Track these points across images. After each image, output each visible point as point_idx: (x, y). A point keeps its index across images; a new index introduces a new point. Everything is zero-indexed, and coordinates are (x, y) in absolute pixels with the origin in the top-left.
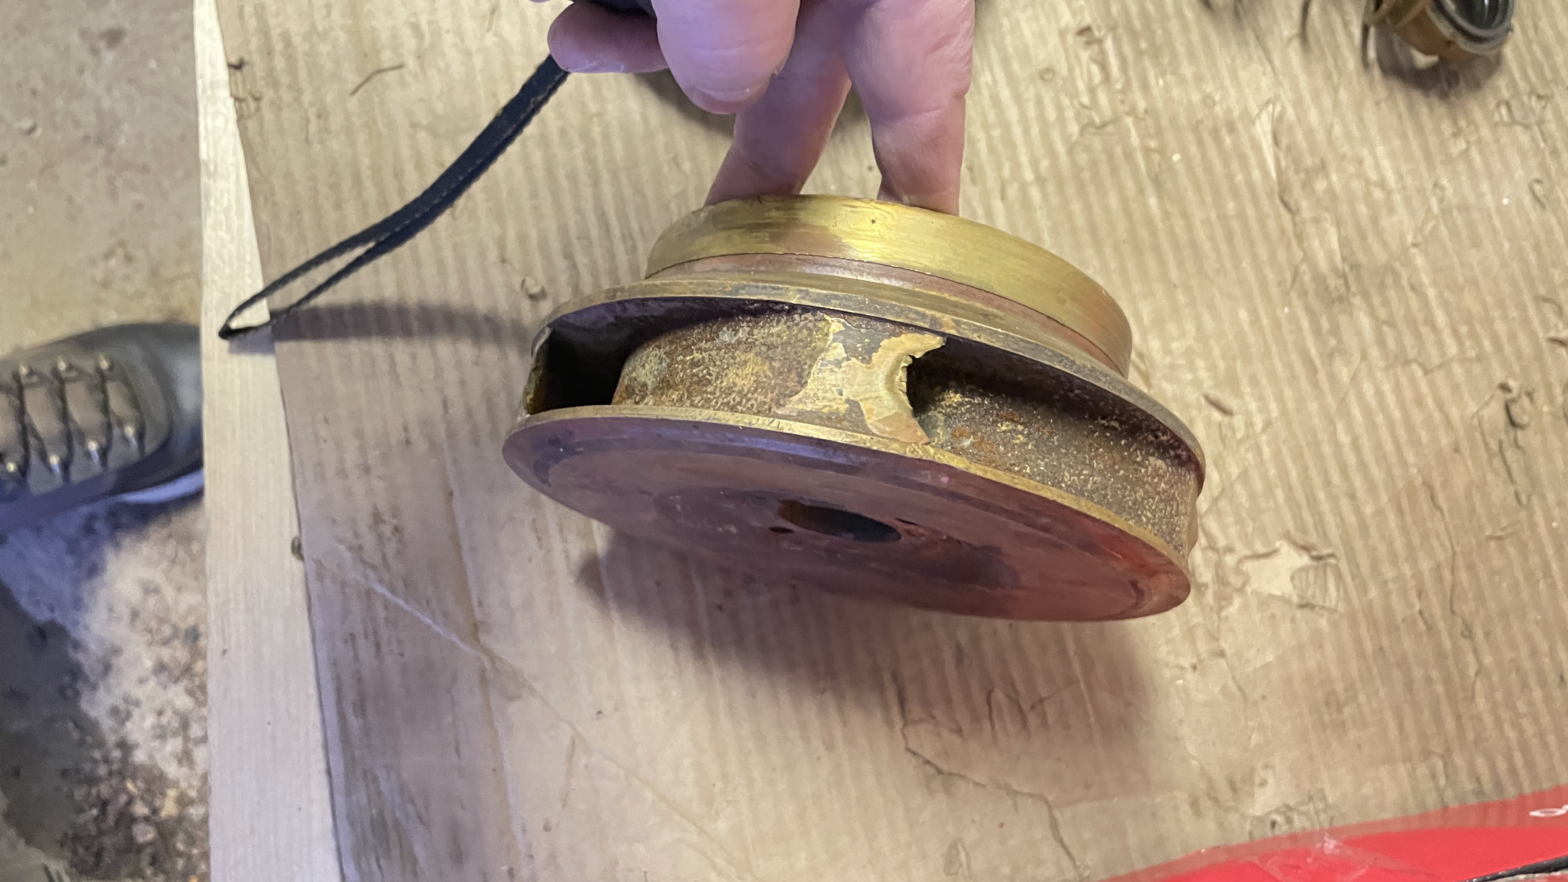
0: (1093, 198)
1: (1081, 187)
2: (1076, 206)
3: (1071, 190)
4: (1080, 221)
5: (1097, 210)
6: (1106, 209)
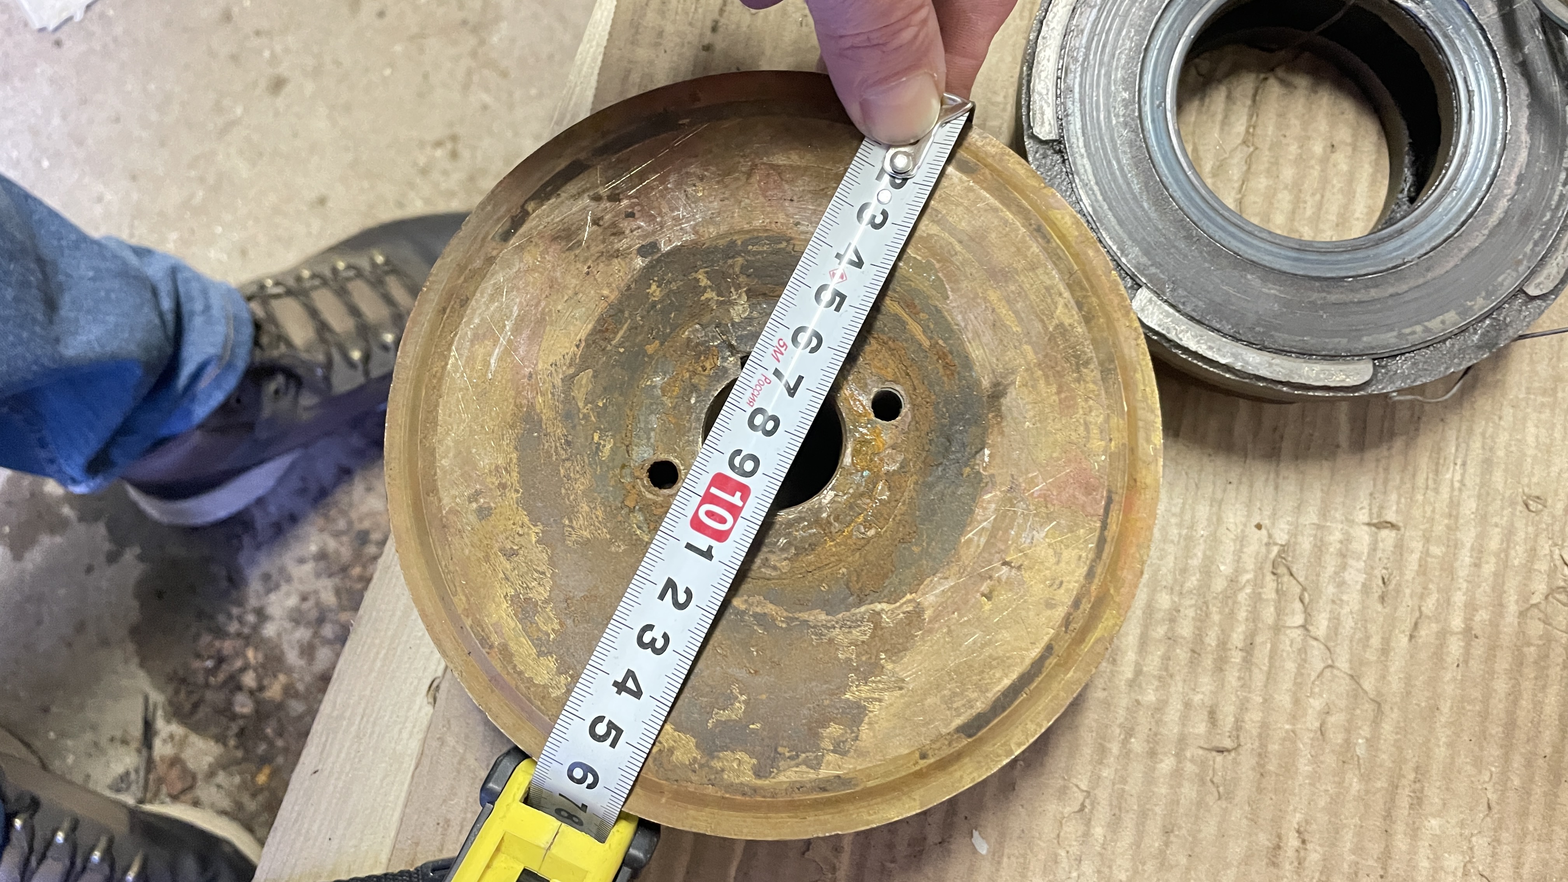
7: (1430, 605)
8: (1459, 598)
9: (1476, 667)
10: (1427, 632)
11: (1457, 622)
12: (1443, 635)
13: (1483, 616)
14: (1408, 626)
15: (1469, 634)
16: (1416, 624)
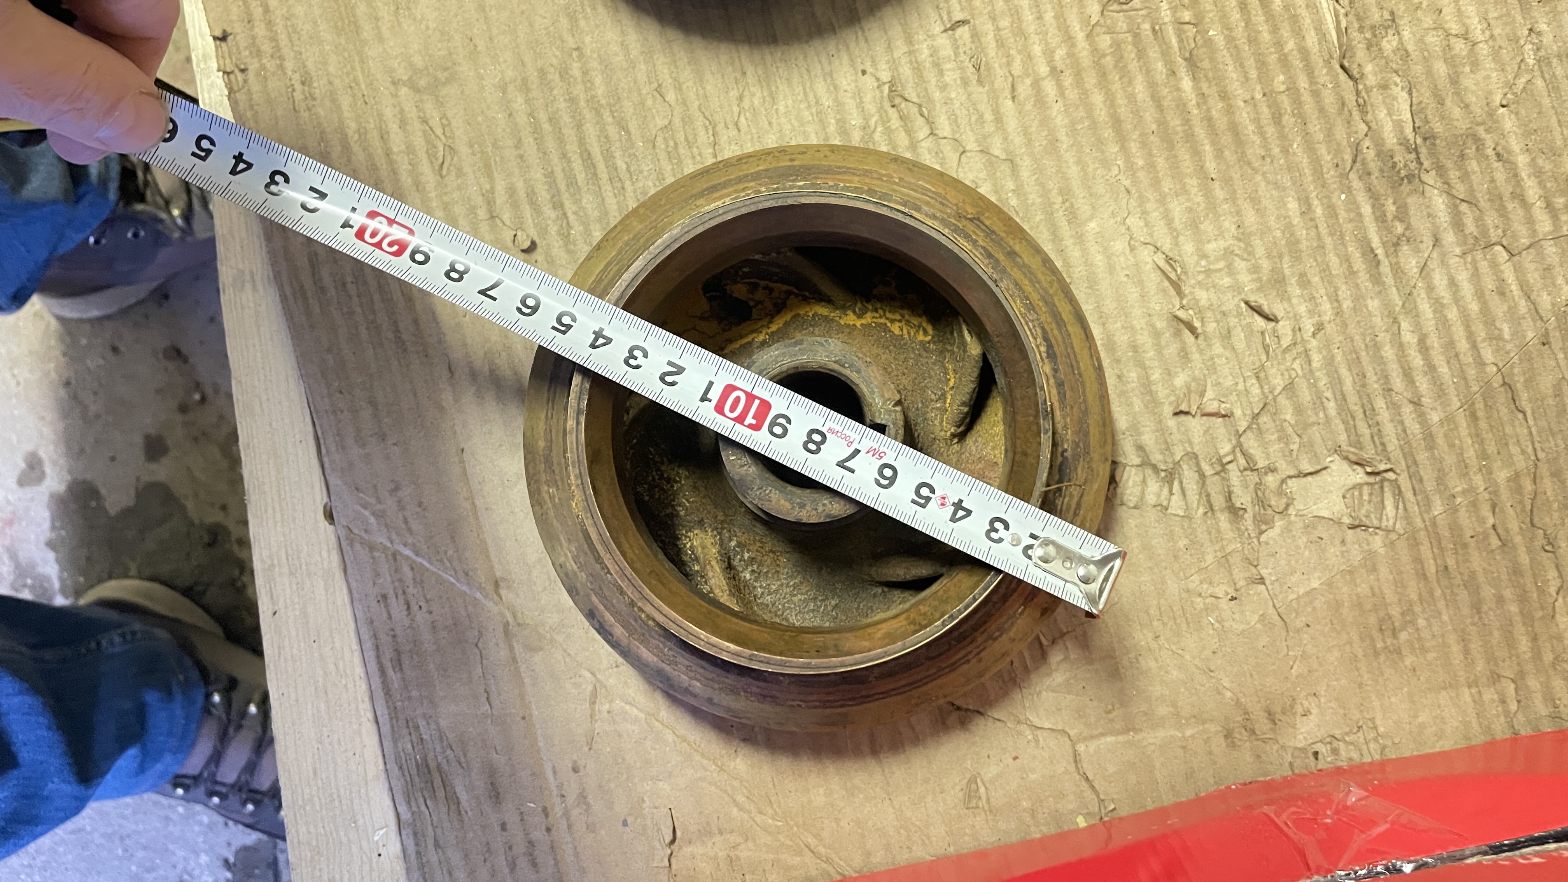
0: (1116, 87)
1: (1103, 75)
2: (1097, 98)
3: (1091, 80)
4: (1102, 114)
5: (1121, 101)
6: (1131, 98)
7: (1017, 68)
8: (1037, 50)
9: (1072, 95)
10: (1024, 89)
11: (1043, 69)
12: (1036, 85)
13: (1060, 53)
14: (1007, 93)
15: (1055, 72)
16: (1013, 86)
